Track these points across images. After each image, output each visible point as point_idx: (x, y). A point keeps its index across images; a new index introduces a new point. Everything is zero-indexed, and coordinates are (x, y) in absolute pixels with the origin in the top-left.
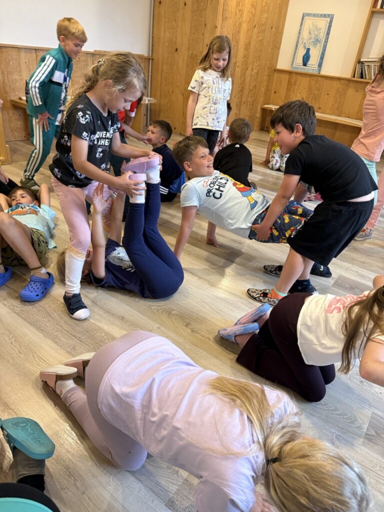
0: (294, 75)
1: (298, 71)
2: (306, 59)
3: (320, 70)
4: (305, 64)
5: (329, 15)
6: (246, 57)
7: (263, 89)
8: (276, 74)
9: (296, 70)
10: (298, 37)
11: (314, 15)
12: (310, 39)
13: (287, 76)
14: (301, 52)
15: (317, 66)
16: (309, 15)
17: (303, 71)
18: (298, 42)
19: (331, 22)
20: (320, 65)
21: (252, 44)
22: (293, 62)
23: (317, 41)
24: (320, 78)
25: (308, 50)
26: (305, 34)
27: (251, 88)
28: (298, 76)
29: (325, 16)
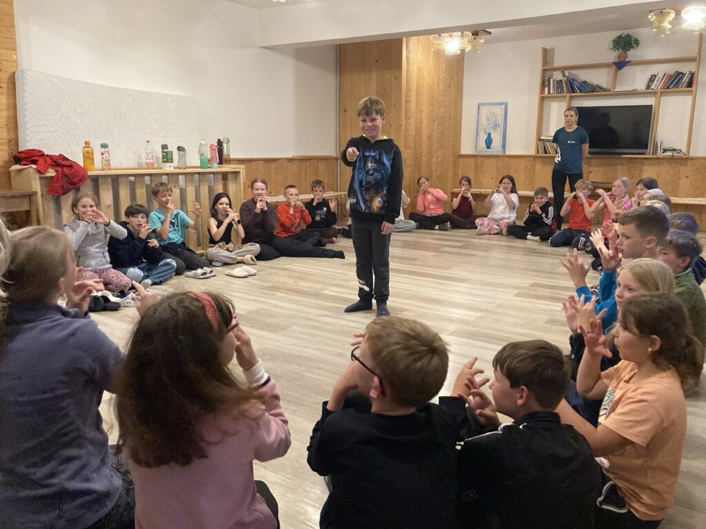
0: (479, 158)
1: (483, 154)
2: (489, 143)
3: (504, 151)
4: (488, 147)
5: (503, 103)
6: (430, 147)
7: (450, 174)
8: (461, 160)
9: (480, 154)
10: (478, 124)
11: (489, 104)
12: (490, 124)
13: (472, 160)
14: (483, 137)
15: (501, 147)
16: (483, 104)
17: (488, 154)
18: (477, 128)
19: (506, 109)
20: (504, 147)
21: (434, 135)
22: (476, 147)
23: (496, 126)
24: (506, 158)
25: (489, 134)
26: (484, 121)
27: (439, 174)
28: (483, 158)
29: (499, 104)
